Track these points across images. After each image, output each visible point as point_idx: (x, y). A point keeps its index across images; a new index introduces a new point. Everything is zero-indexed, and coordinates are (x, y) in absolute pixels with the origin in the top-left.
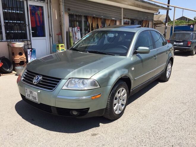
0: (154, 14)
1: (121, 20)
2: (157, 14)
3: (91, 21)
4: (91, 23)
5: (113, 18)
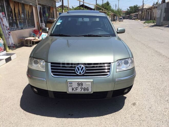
0: (55, 1)
1: (37, 6)
2: (58, 2)
3: (13, 6)
4: (14, 8)
5: (31, 4)
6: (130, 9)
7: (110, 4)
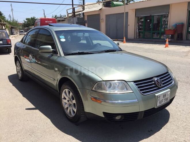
6: (27, 21)
7: (3, 14)
